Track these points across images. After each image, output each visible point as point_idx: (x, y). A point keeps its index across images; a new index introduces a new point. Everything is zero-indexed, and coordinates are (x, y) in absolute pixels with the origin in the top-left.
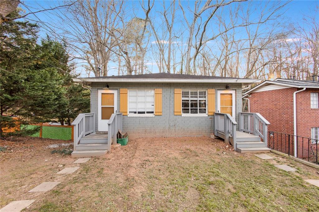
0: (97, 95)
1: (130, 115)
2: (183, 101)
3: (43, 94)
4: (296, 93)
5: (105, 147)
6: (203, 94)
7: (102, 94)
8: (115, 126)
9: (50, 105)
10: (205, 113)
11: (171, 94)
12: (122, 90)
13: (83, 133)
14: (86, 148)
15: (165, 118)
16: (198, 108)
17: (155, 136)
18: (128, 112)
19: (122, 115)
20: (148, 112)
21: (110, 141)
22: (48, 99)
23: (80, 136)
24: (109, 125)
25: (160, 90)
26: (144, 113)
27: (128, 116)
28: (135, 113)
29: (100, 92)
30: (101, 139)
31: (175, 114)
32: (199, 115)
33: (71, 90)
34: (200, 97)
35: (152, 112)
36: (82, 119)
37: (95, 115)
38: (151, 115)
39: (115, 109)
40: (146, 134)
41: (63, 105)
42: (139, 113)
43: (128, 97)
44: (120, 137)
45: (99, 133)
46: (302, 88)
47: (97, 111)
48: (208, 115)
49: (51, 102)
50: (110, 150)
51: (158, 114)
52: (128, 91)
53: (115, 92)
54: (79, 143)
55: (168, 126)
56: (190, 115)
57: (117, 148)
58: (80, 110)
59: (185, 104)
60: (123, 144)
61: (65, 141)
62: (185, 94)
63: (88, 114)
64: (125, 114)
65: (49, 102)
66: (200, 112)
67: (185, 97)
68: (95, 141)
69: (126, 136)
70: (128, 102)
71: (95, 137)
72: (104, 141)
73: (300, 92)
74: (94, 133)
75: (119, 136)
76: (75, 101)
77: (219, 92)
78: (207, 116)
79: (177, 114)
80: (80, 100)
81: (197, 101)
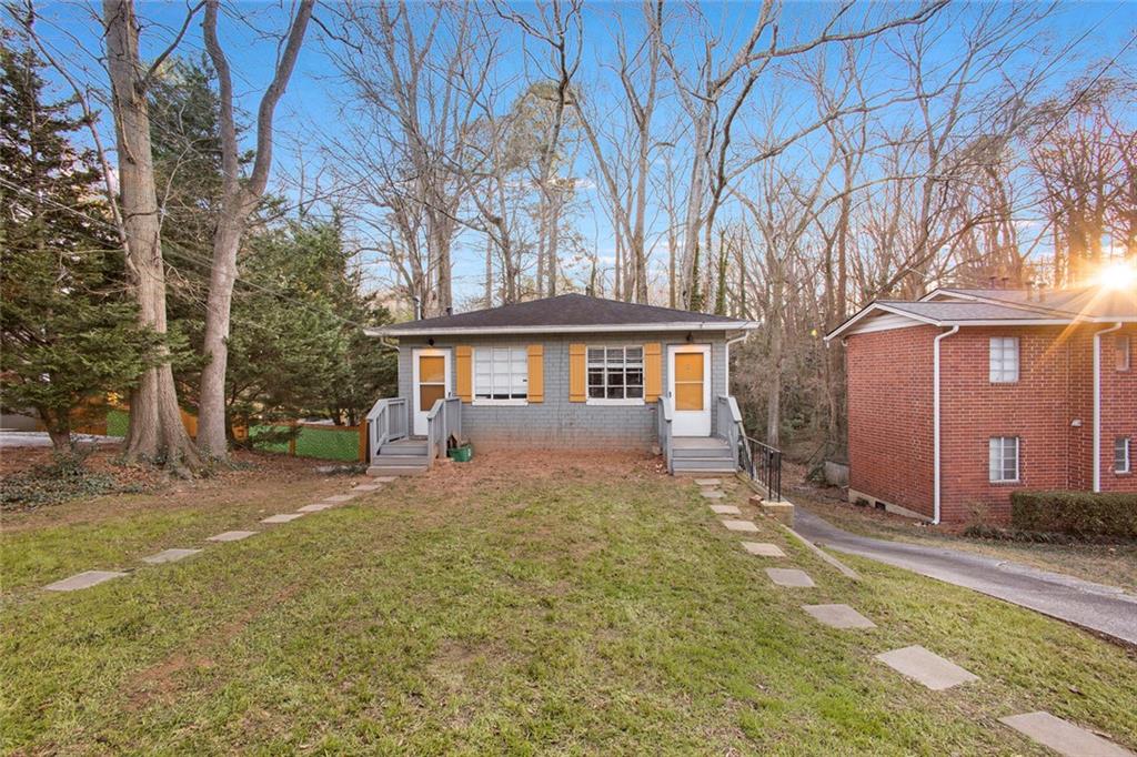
0: (412, 360)
1: (477, 402)
2: (590, 370)
3: (308, 360)
4: (941, 340)
5: (423, 460)
6: (636, 354)
7: (421, 357)
8: (442, 422)
9: (318, 383)
10: (641, 396)
11: (563, 356)
12: (461, 349)
13: (385, 435)
14: (389, 462)
15: (550, 408)
16: (625, 386)
17: (529, 446)
18: (473, 396)
19: (460, 402)
20: (514, 396)
21: (433, 452)
22: (317, 370)
23: (381, 440)
24: (430, 420)
25: (538, 348)
26: (506, 397)
27: (474, 404)
28: (489, 396)
29: (417, 354)
30: (417, 447)
31: (572, 399)
32: (626, 401)
33: (357, 342)
34: (628, 361)
35: (524, 396)
36: (383, 411)
37: (407, 402)
38: (521, 402)
39: (448, 389)
40: (512, 443)
41: (341, 379)
42: (497, 397)
43: (473, 365)
44: (455, 446)
45: (414, 438)
46: (951, 328)
47: (412, 393)
48: (646, 403)
49: (323, 375)
50: (432, 466)
51: (534, 399)
52: (473, 350)
53: (447, 354)
54: (378, 453)
55: (556, 425)
56: (606, 401)
57: (445, 463)
58: (376, 387)
59: (595, 378)
60: (459, 459)
61: (346, 463)
62: (595, 355)
63: (393, 401)
64: (465, 399)
65: (317, 375)
66: (629, 395)
67: (596, 361)
68: (407, 451)
69: (469, 444)
70: (473, 374)
71: (408, 444)
72: (421, 451)
73: (947, 337)
74: (407, 438)
75: (452, 442)
76: (365, 366)
77: (673, 350)
78: (643, 404)
79: (576, 399)
80: (377, 365)
81: (621, 370)
